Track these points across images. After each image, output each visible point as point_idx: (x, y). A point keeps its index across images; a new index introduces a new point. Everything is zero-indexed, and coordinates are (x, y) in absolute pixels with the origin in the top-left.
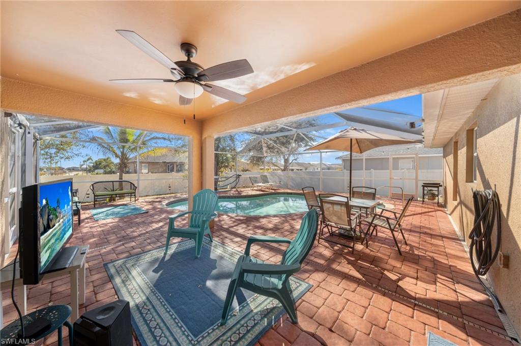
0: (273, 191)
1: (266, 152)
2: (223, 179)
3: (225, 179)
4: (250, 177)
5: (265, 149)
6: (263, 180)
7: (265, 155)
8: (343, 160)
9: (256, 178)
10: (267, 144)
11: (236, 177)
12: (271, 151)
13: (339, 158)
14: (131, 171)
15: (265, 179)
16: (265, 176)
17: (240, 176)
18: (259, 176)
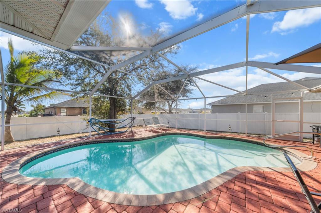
0: (164, 132)
1: (158, 98)
2: (121, 121)
3: (122, 121)
4: (143, 119)
5: (156, 95)
6: (155, 121)
7: (156, 101)
8: (212, 106)
9: (149, 119)
10: (158, 90)
11: (131, 119)
12: (161, 97)
13: (209, 104)
14: (52, 114)
15: (156, 121)
16: (157, 118)
17: (135, 118)
18: (152, 118)
